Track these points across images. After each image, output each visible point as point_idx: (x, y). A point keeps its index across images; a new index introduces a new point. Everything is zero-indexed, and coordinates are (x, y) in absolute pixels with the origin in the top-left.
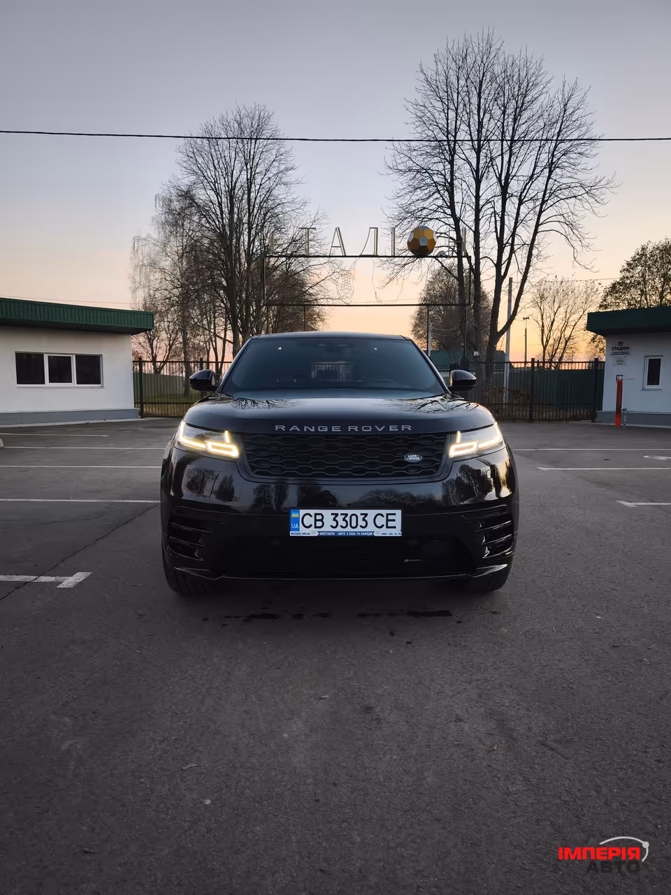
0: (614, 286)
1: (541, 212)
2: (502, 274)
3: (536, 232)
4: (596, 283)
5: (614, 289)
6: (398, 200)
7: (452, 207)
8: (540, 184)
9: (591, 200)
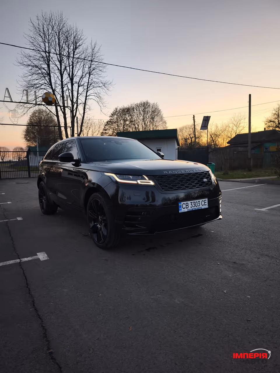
0: (107, 122)
1: (87, 91)
2: (74, 115)
3: (86, 99)
4: (102, 121)
5: (108, 123)
6: (25, 78)
7: (51, 85)
8: (85, 80)
9: (106, 89)
